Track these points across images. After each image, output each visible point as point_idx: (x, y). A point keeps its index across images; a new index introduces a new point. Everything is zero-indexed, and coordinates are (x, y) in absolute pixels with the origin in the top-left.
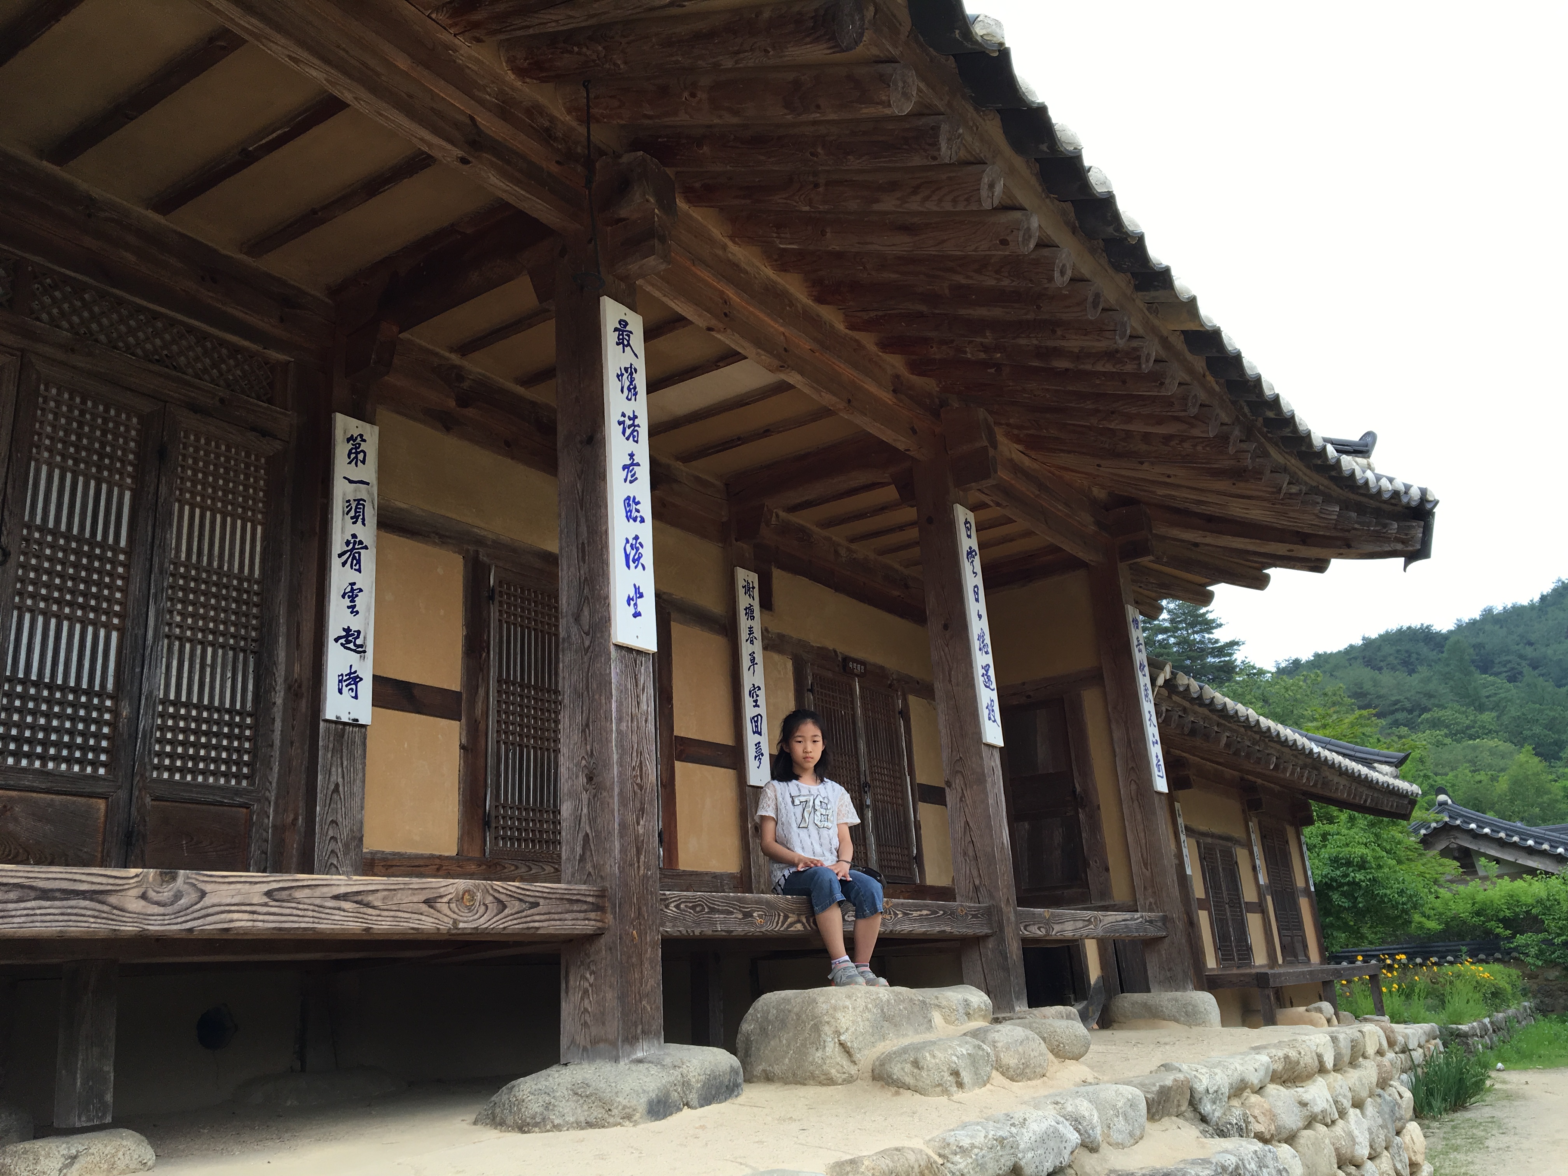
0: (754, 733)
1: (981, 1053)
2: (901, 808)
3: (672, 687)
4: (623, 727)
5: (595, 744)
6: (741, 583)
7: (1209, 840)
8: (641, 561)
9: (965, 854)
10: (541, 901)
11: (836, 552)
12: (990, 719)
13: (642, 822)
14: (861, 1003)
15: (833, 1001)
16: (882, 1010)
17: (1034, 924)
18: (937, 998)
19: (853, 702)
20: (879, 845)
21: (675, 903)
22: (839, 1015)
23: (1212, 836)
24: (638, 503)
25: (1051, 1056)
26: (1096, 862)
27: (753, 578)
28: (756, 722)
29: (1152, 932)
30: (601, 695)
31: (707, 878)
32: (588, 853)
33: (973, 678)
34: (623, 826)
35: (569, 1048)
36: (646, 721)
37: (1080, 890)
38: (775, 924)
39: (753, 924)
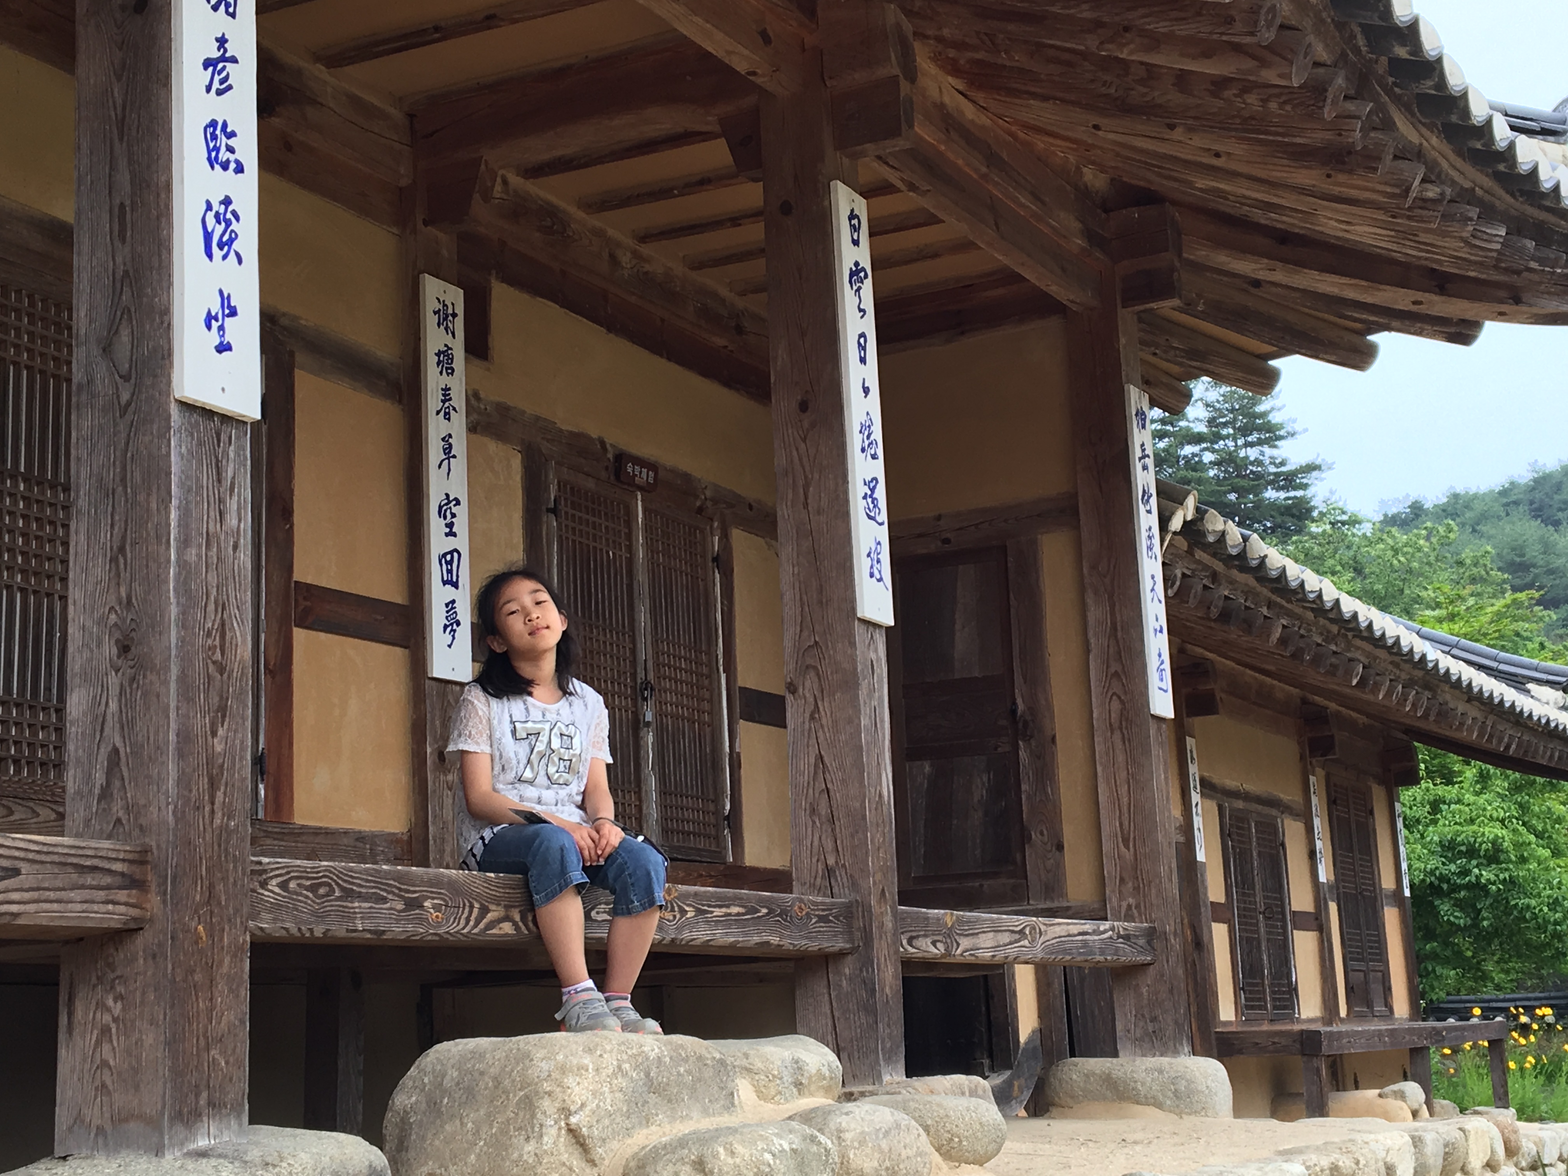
0: (445, 583)
1: (815, 1148)
2: (708, 730)
3: (291, 492)
4: (192, 554)
5: (136, 585)
6: (430, 305)
7: (1240, 804)
8: (235, 246)
9: (813, 811)
10: (24, 867)
11: (613, 259)
12: (872, 575)
13: (221, 732)
14: (610, 1061)
15: (560, 1057)
16: (647, 1075)
17: (926, 936)
18: (746, 1056)
19: (629, 536)
20: (663, 792)
21: (280, 879)
22: (570, 1081)
23: (1246, 797)
24: (232, 135)
25: (936, 1158)
26: (1042, 834)
27: (455, 297)
28: (450, 563)
29: (1129, 955)
30: (149, 495)
31: (345, 841)
32: (117, 783)
33: (847, 501)
34: (185, 737)
35: (70, 1129)
36: (235, 547)
37: (1012, 881)
38: (463, 922)
39: (421, 920)
